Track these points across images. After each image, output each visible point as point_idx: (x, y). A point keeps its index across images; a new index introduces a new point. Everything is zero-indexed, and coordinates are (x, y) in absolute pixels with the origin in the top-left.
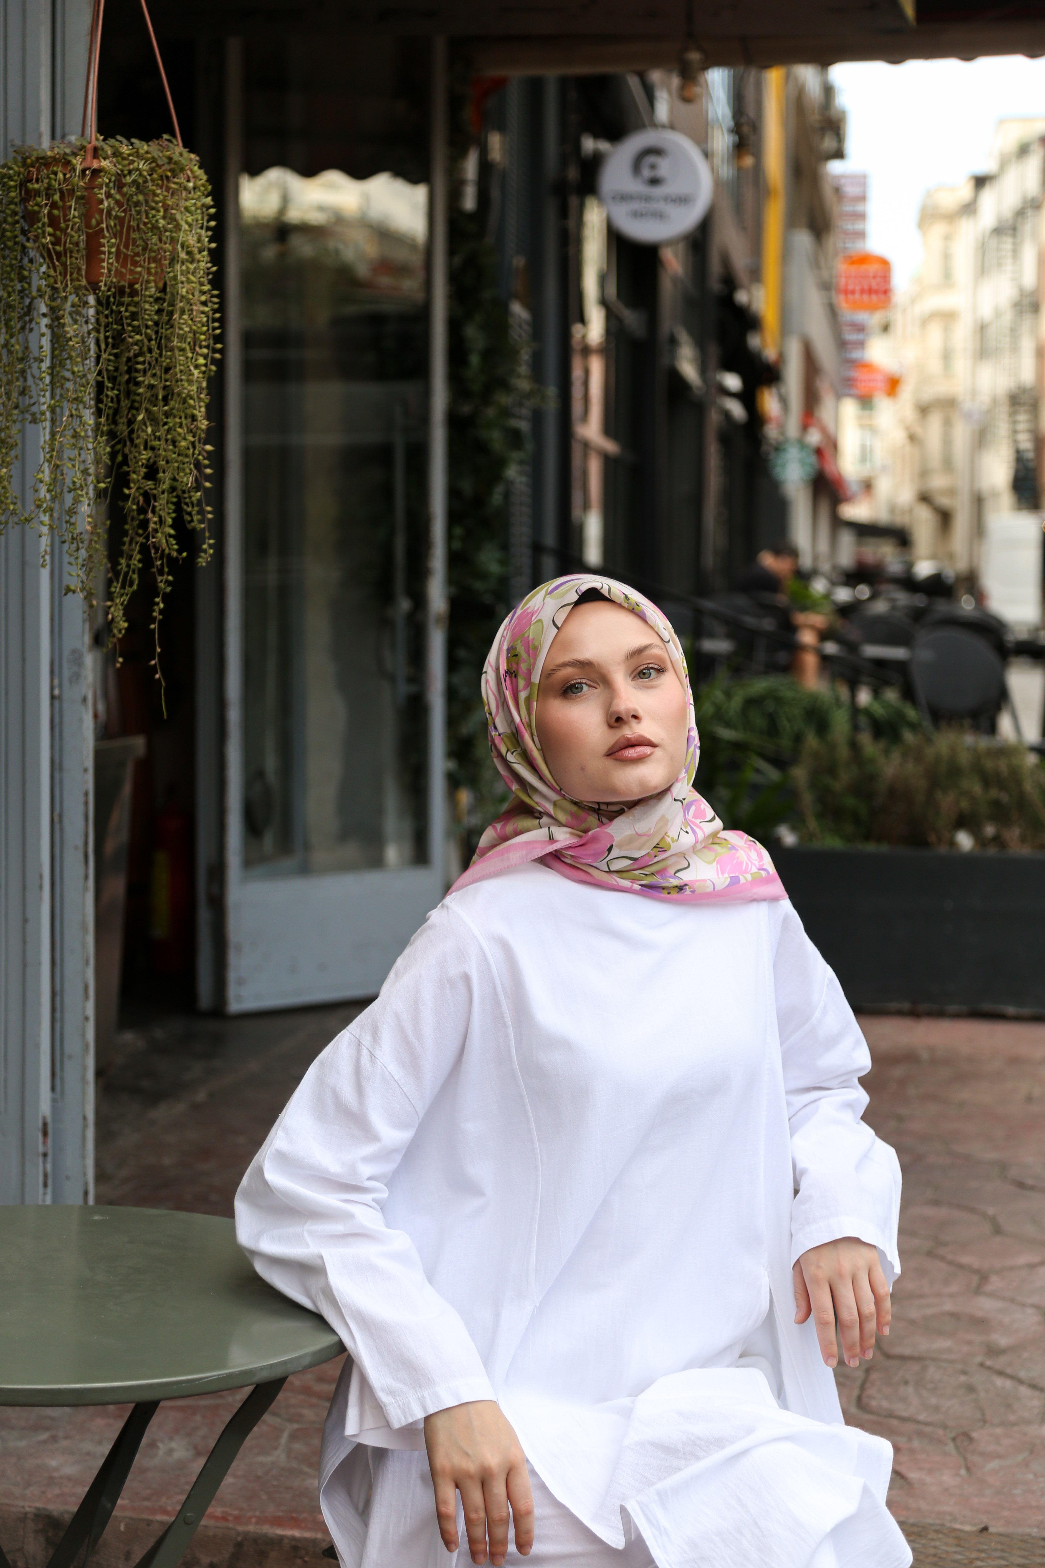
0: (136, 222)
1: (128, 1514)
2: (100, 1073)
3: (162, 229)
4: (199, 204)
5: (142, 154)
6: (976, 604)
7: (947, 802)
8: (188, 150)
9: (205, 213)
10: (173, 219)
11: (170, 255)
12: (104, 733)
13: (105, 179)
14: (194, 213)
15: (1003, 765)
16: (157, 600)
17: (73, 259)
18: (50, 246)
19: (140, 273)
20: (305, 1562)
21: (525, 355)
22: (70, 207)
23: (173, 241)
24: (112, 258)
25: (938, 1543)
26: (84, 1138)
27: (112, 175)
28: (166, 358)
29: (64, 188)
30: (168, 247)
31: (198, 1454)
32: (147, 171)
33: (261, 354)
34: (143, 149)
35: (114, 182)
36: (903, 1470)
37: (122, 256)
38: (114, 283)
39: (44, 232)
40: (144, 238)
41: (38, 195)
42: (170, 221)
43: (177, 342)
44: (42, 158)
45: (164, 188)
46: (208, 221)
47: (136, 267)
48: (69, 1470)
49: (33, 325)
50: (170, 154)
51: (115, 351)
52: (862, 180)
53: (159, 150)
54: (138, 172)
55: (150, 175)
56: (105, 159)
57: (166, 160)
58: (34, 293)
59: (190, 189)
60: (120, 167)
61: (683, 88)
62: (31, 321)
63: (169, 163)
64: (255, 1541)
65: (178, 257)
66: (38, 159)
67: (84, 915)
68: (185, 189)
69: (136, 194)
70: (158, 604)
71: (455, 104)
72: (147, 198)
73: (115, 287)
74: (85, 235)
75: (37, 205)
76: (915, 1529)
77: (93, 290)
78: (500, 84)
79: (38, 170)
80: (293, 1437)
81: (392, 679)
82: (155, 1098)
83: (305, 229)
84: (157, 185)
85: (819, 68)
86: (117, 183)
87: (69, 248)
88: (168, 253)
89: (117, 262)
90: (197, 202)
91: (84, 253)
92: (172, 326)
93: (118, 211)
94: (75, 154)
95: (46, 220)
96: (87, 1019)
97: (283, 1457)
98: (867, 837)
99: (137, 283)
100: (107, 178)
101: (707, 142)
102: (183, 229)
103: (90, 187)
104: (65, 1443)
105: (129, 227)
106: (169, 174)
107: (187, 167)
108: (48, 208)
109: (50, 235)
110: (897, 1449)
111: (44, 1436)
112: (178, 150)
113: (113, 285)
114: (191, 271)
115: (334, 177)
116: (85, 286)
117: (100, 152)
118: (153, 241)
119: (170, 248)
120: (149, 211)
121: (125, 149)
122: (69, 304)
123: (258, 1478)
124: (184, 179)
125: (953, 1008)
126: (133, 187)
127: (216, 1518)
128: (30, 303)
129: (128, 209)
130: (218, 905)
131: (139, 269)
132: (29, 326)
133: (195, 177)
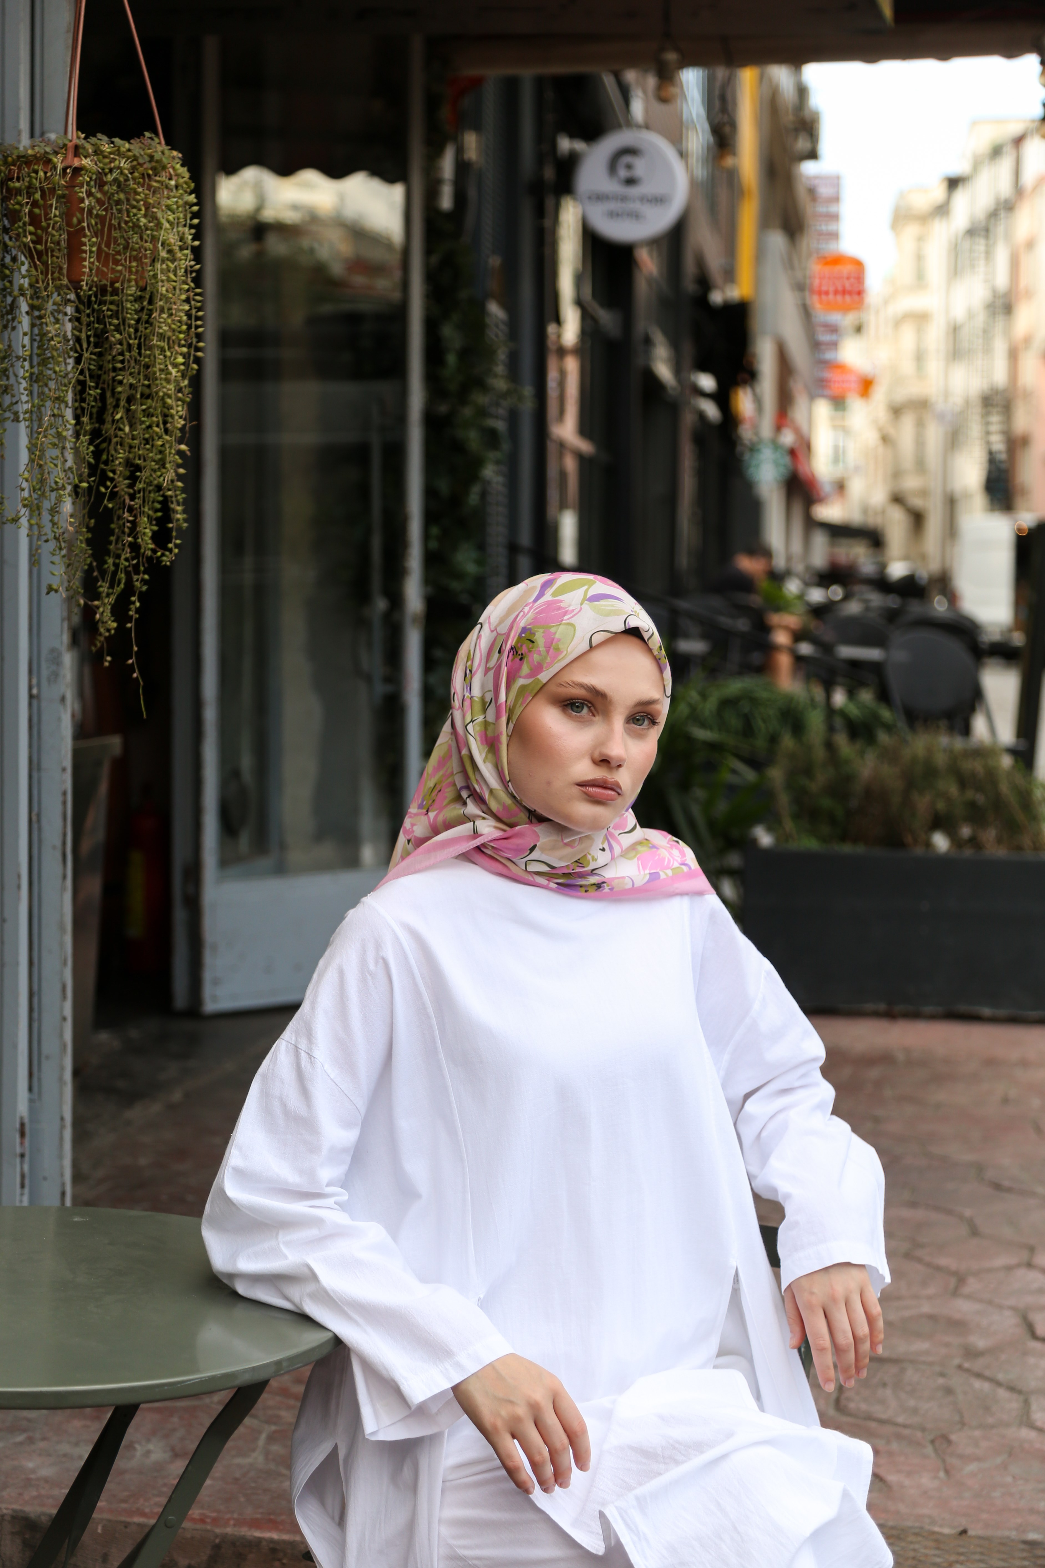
0: (117, 221)
1: (105, 1516)
2: (77, 1073)
3: (143, 227)
4: (181, 202)
5: (124, 152)
6: (949, 604)
7: (923, 802)
8: (169, 147)
9: (189, 210)
10: (154, 218)
11: (150, 254)
12: (81, 732)
13: (86, 177)
14: (176, 211)
15: (977, 766)
16: (133, 599)
17: (55, 258)
18: (31, 245)
19: (120, 272)
20: (284, 1564)
21: (502, 355)
22: (51, 205)
23: (154, 239)
24: (93, 258)
25: (917, 1546)
26: (61, 1139)
27: (93, 174)
28: (145, 357)
29: (45, 187)
30: (149, 245)
31: (176, 1455)
32: (128, 170)
33: (237, 353)
34: (124, 147)
35: (96, 180)
36: (882, 1472)
37: (104, 254)
38: (96, 282)
39: (25, 231)
40: (125, 236)
41: (18, 194)
42: (151, 219)
43: (157, 341)
44: (23, 157)
45: (146, 186)
46: (191, 219)
47: (117, 265)
48: (46, 1472)
49: (15, 324)
50: (152, 152)
51: (98, 350)
52: (835, 181)
53: (141, 148)
54: (119, 171)
55: (131, 173)
56: (86, 157)
57: (147, 158)
58: (16, 293)
59: (171, 187)
60: (101, 165)
61: (659, 88)
62: (13, 319)
63: (150, 161)
64: (233, 1544)
65: (159, 255)
66: (19, 157)
67: (62, 915)
68: (167, 187)
69: (117, 193)
70: (134, 603)
71: (432, 103)
72: (129, 197)
73: (96, 287)
74: (66, 234)
75: (18, 203)
76: (894, 1532)
77: (74, 289)
78: (476, 83)
79: (19, 168)
80: (271, 1438)
81: (368, 679)
82: (131, 1098)
83: (280, 228)
84: (139, 183)
85: (793, 69)
86: (98, 181)
87: (51, 247)
88: (148, 252)
89: (98, 261)
90: (180, 201)
91: (65, 251)
92: (152, 324)
93: (99, 210)
94: (56, 153)
95: (27, 219)
96: (64, 1019)
97: (261, 1459)
98: (844, 837)
99: (118, 282)
100: (88, 177)
101: (681, 143)
102: (164, 227)
103: (71, 185)
104: (42, 1445)
105: (110, 225)
106: (150, 172)
107: (169, 165)
108: (29, 207)
109: (30, 233)
110: (876, 1452)
111: (21, 1438)
112: (158, 147)
113: (94, 284)
114: (171, 270)
115: (310, 176)
116: (67, 284)
117: (81, 151)
118: (134, 240)
119: (151, 246)
120: (130, 210)
121: (106, 148)
122: (51, 303)
123: (236, 1480)
124: (166, 177)
125: (928, 1009)
126: (114, 186)
127: (194, 1520)
128: (13, 302)
129: (109, 208)
130: (194, 904)
131: (119, 268)
132: (12, 324)
133: (177, 175)
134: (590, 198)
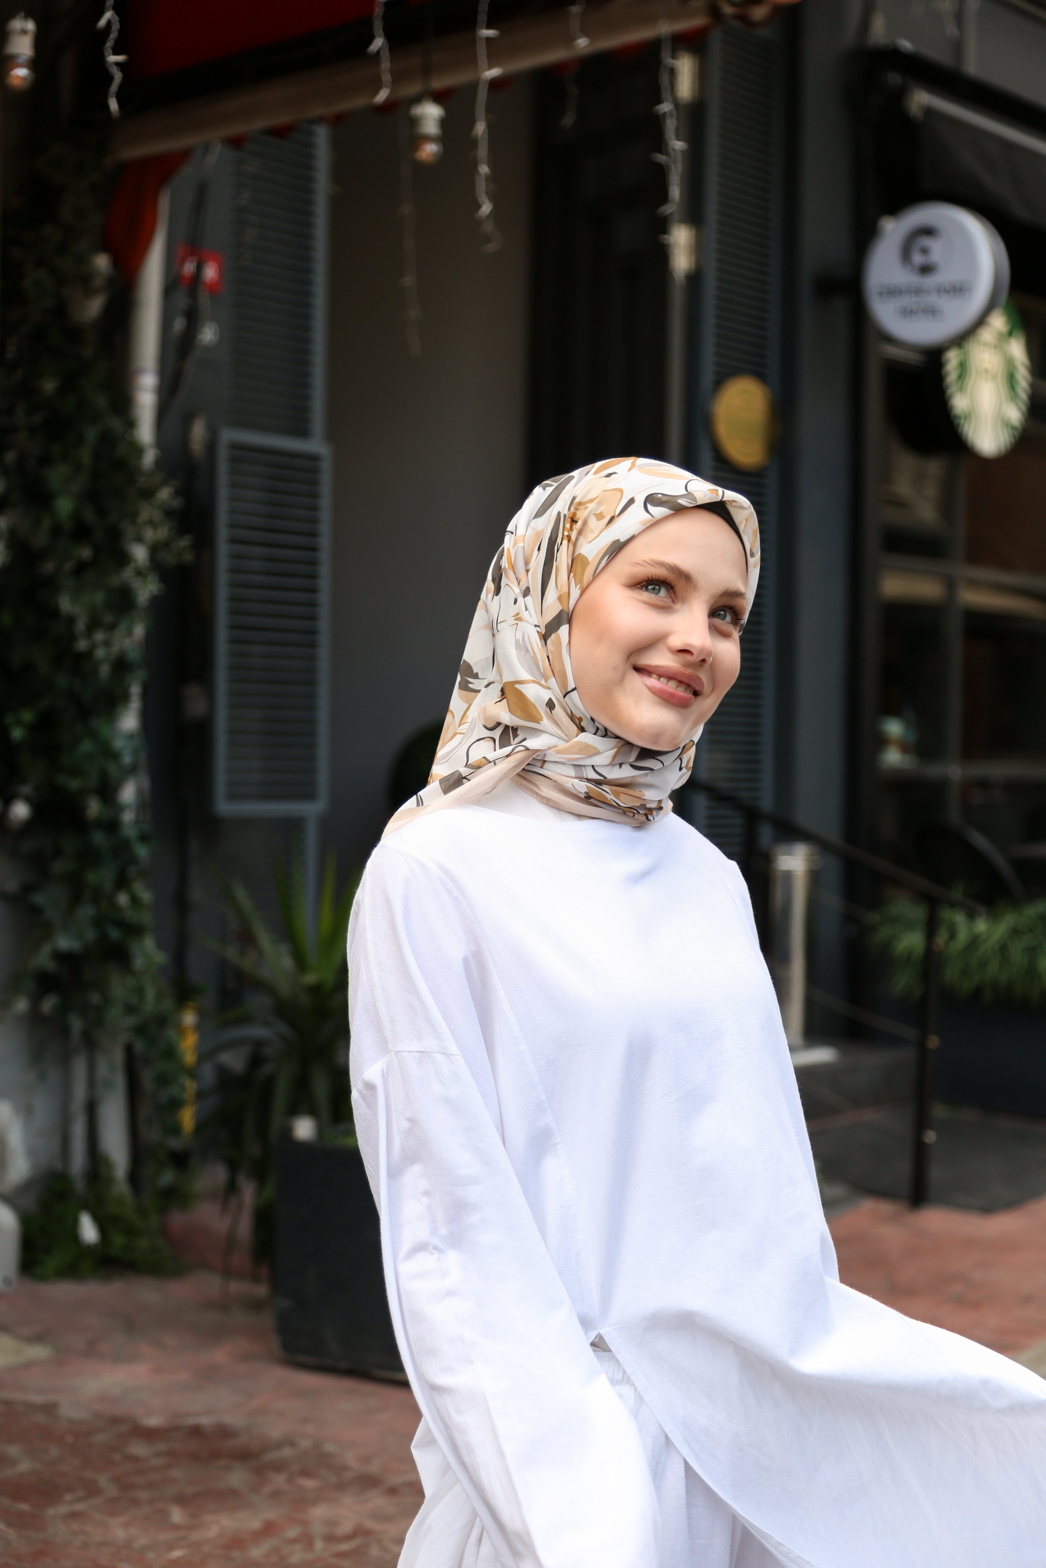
134: (881, 294)
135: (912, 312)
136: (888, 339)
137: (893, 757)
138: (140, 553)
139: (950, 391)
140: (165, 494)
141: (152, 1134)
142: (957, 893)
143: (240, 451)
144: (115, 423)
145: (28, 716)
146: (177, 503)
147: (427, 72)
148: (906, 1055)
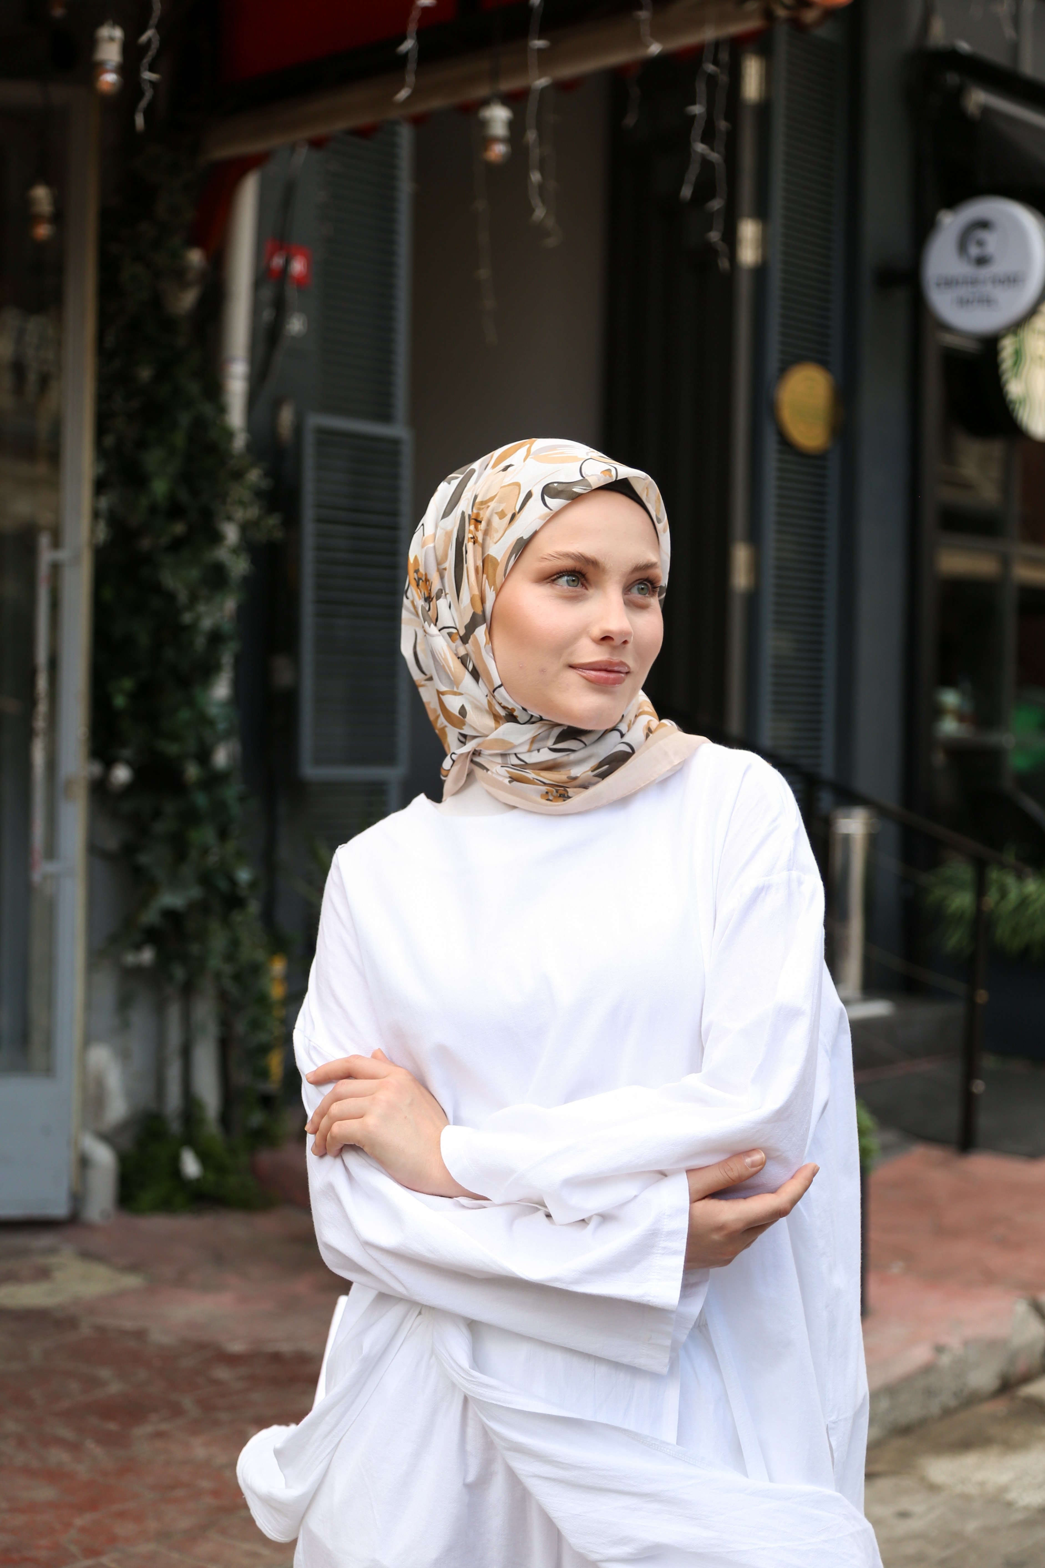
134: (938, 285)
135: (968, 301)
136: (945, 327)
137: (949, 727)
138: (231, 533)
139: (1004, 378)
140: (254, 476)
141: (241, 1078)
142: (1010, 857)
143: (326, 436)
144: (207, 409)
145: (127, 684)
146: (265, 484)
147: (494, 75)
148: (956, 1010)
